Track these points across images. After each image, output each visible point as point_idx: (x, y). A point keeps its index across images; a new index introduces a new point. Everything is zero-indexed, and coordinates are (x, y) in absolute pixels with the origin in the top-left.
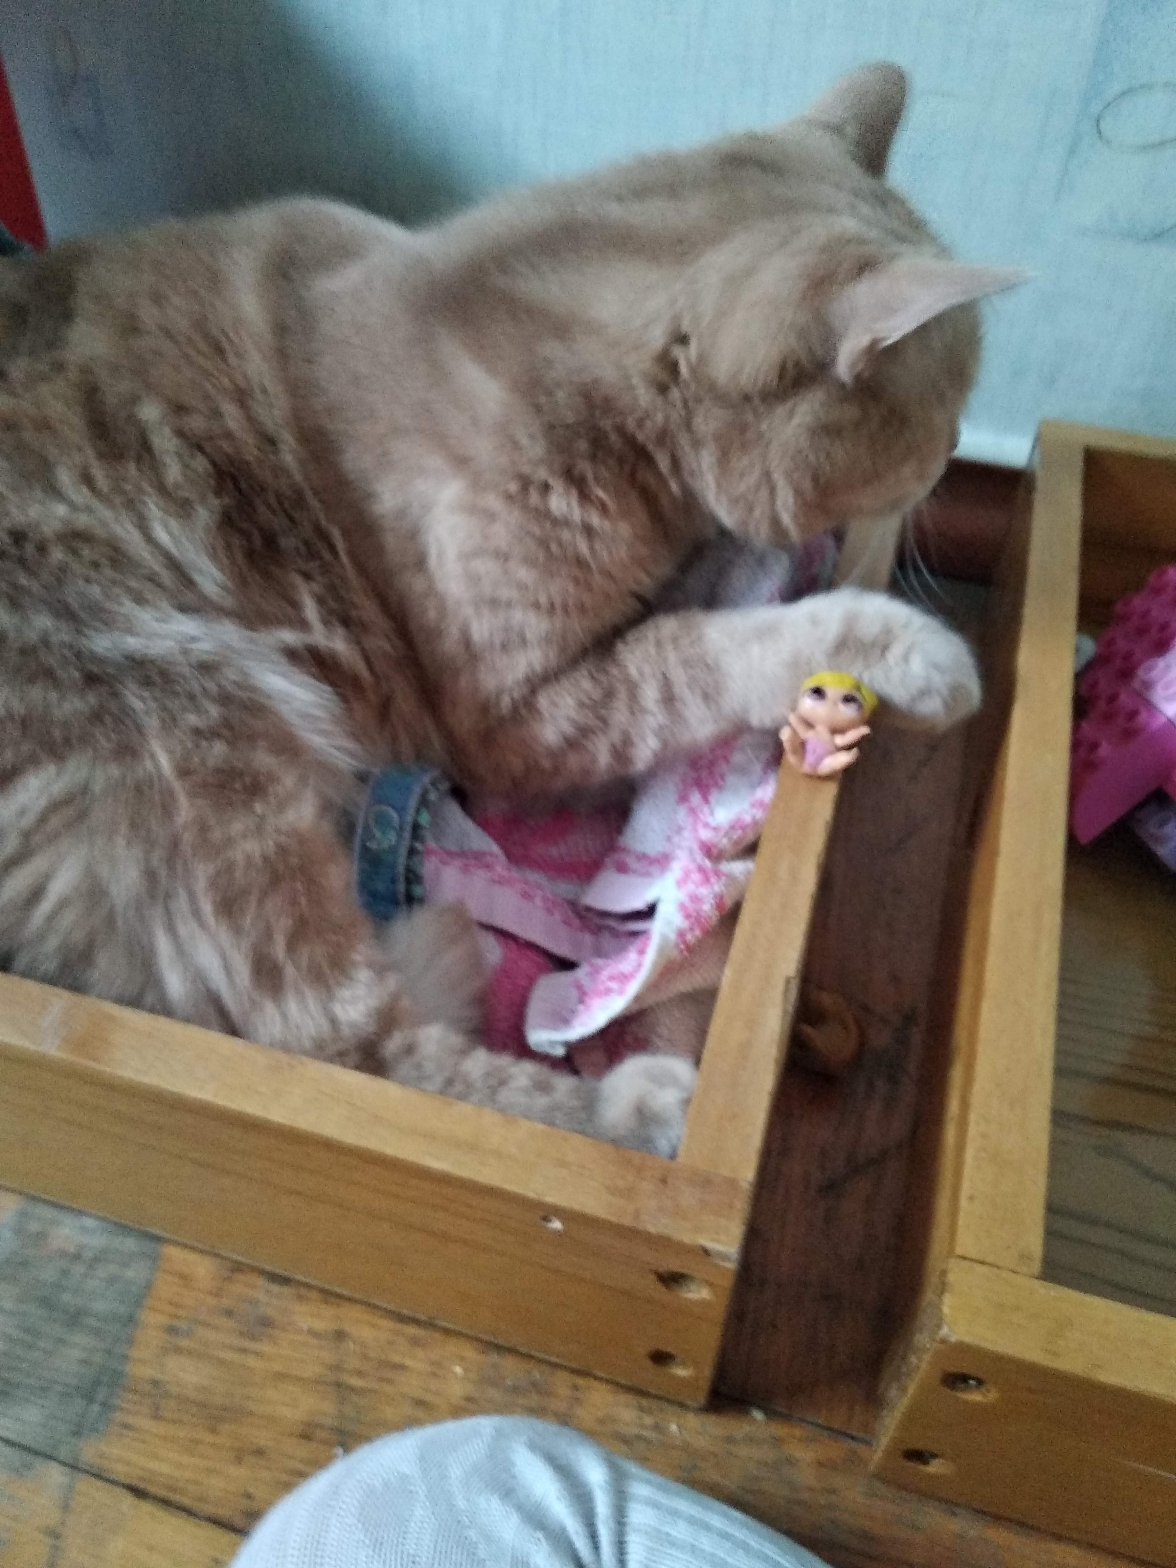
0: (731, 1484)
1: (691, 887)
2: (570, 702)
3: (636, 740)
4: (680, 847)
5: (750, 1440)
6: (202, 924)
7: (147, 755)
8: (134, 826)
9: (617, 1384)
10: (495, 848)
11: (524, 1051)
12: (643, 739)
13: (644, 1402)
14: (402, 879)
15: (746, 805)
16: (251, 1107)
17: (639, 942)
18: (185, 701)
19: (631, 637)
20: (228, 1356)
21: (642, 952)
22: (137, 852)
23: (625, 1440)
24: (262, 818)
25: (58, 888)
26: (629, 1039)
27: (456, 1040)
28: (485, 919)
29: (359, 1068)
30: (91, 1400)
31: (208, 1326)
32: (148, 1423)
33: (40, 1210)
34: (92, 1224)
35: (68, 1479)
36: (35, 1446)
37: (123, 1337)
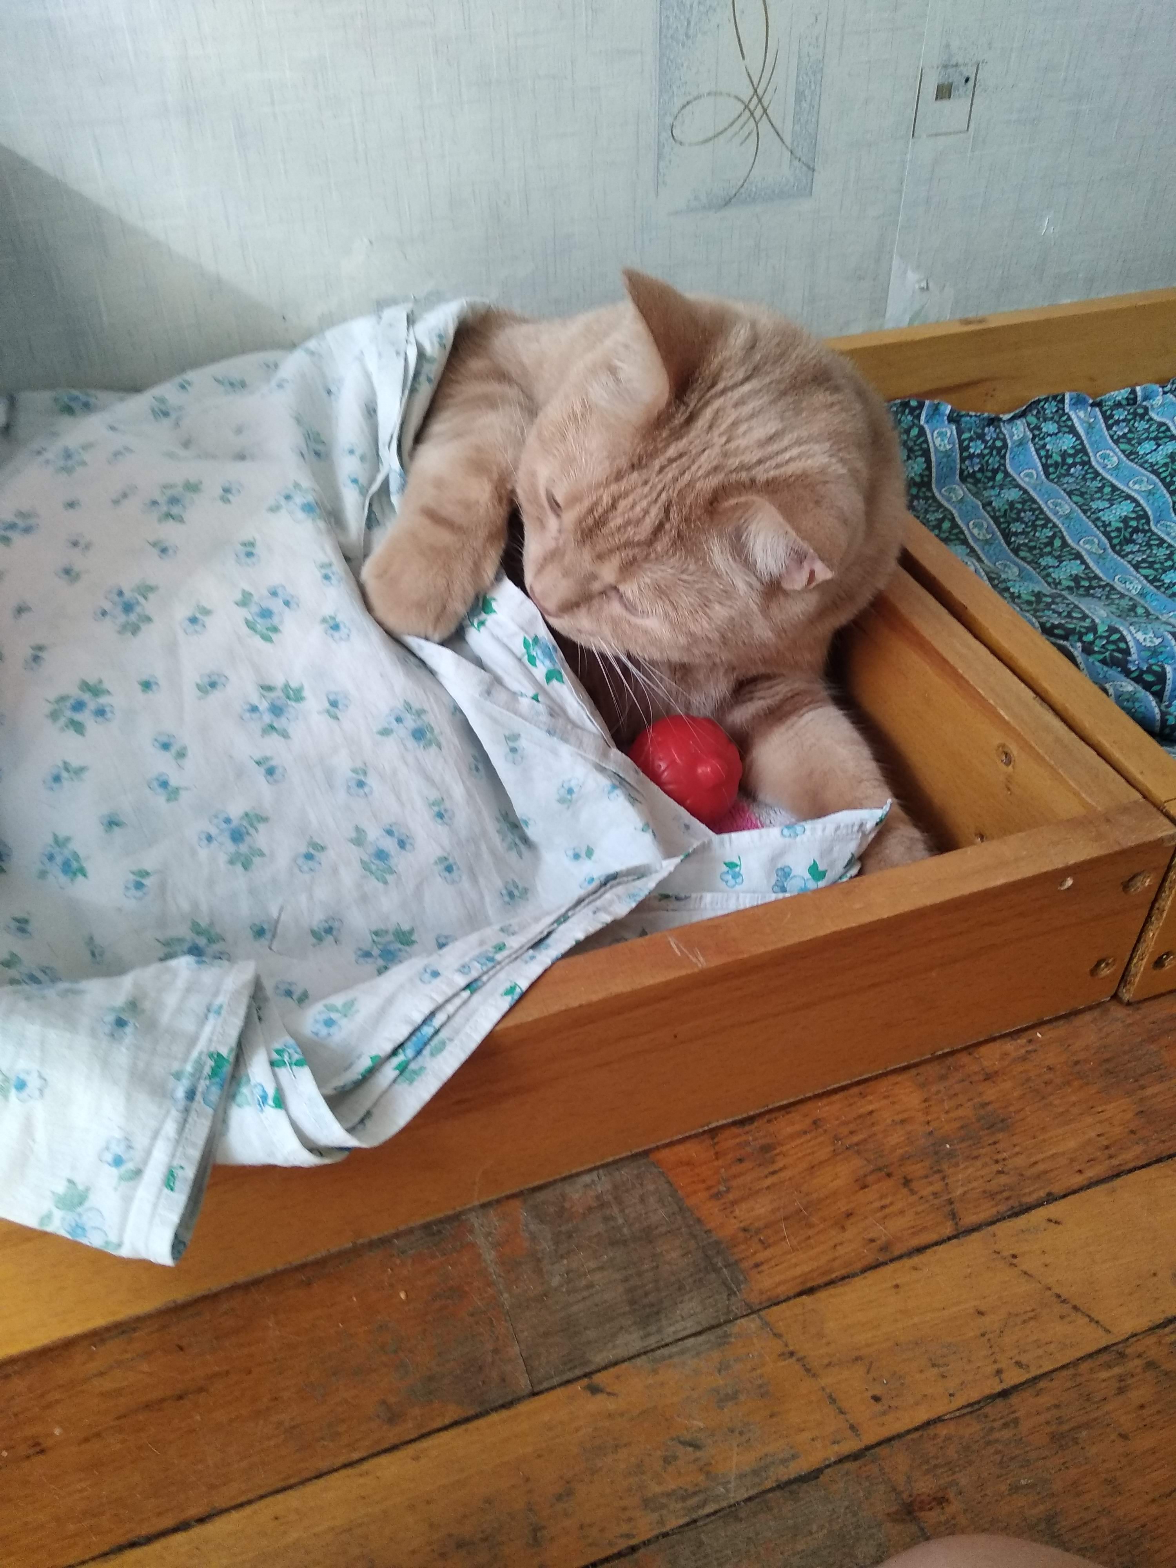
30: (717, 1270)
31: (734, 1177)
32: (768, 1253)
33: (541, 1196)
34: (587, 1179)
35: (758, 1321)
36: (714, 1322)
37: (691, 1223)
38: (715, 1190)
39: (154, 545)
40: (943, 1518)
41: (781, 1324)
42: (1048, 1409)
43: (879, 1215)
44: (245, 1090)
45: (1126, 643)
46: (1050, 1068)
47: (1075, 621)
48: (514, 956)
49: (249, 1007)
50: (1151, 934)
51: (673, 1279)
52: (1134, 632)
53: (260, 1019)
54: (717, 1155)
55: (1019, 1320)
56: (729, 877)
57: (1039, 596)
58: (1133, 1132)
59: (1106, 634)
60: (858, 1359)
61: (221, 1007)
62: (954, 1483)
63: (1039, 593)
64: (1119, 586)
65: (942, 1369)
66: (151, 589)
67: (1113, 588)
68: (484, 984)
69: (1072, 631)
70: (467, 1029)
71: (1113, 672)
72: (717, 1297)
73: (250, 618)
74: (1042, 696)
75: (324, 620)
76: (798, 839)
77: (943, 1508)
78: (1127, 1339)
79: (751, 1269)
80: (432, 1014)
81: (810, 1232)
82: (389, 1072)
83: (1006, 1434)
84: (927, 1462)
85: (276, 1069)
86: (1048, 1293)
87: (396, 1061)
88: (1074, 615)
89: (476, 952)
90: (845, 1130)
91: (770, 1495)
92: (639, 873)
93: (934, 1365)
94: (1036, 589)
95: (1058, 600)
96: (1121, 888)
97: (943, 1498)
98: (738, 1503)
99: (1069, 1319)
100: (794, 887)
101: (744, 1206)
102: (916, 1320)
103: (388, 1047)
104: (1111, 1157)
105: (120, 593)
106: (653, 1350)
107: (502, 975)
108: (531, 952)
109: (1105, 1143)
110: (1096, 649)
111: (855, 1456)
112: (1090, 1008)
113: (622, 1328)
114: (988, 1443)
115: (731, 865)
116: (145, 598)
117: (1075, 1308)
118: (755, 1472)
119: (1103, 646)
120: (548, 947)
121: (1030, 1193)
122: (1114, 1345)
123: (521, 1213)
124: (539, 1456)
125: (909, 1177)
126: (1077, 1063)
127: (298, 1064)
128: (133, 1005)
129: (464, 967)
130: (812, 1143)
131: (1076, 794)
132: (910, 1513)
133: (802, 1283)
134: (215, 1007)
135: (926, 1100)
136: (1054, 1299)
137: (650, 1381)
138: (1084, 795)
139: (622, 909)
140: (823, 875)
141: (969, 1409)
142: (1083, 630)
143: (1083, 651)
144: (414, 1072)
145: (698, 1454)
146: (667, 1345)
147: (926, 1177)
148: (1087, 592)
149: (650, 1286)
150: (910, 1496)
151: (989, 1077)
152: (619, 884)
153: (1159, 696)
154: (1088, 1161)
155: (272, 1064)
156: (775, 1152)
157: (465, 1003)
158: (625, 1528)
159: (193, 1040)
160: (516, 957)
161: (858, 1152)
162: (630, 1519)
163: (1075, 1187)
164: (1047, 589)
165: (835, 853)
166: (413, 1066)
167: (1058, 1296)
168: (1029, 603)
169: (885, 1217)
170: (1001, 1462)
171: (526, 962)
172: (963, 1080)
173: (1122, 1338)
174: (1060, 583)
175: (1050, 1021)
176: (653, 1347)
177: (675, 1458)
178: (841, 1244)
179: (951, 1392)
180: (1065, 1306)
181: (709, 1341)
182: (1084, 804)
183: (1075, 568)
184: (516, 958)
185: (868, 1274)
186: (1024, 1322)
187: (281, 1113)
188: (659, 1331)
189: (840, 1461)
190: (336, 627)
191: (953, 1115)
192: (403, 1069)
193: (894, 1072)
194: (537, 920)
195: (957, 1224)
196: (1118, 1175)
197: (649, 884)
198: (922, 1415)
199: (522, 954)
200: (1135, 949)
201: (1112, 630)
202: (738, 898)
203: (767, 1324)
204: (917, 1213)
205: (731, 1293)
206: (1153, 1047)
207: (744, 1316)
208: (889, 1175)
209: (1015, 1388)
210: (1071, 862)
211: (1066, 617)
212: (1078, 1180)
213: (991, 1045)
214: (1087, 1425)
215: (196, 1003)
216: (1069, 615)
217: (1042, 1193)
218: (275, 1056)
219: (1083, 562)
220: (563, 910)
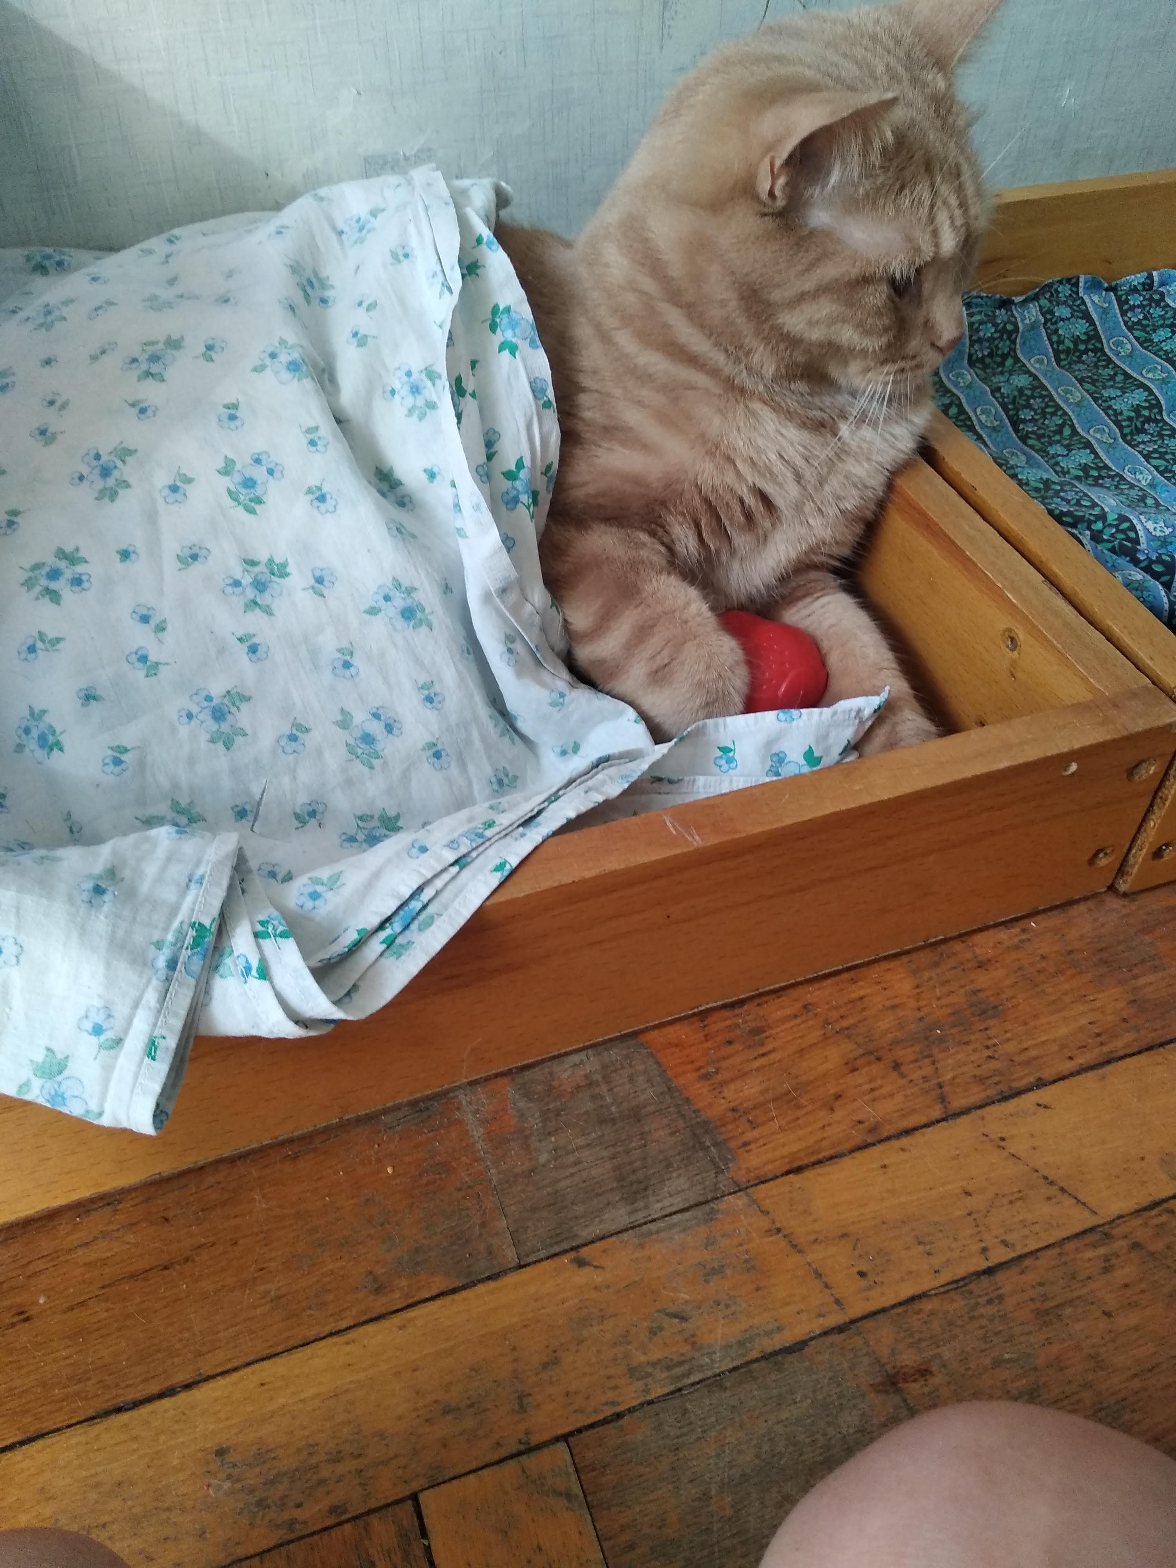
20: (759, 1063)
30: (706, 1149)
31: (724, 1058)
32: (756, 1133)
33: (528, 1075)
34: (576, 1058)
35: (745, 1200)
36: (702, 1199)
37: (680, 1102)
38: (703, 1071)
39: (133, 405)
40: (926, 1390)
41: (768, 1201)
42: (1033, 1287)
43: (867, 1097)
44: (228, 961)
45: (1136, 533)
46: (1043, 957)
47: (1084, 509)
48: (504, 833)
49: (232, 878)
50: (1152, 824)
51: (661, 1157)
52: (1144, 520)
53: (243, 891)
54: (707, 1038)
55: (1005, 1201)
56: (723, 762)
57: (1047, 483)
58: (1124, 1020)
59: (1115, 523)
60: (845, 1235)
61: (202, 877)
62: (939, 1356)
63: (1048, 480)
64: (1128, 476)
65: (928, 1247)
66: (130, 452)
67: (1122, 478)
68: (473, 860)
69: (1081, 519)
70: (456, 904)
71: (1122, 561)
72: (704, 1175)
73: (233, 489)
74: (1051, 580)
75: (309, 491)
76: (794, 723)
77: (926, 1380)
78: (1114, 1220)
79: (740, 1147)
80: (420, 889)
81: (799, 1113)
82: (376, 946)
83: (990, 1310)
84: (911, 1336)
85: (261, 940)
86: (1036, 1174)
87: (383, 935)
88: (1083, 503)
89: (466, 828)
90: (835, 1015)
91: (755, 1365)
92: (630, 756)
93: (919, 1243)
94: (1045, 476)
95: (1067, 488)
96: (1125, 776)
97: (926, 1370)
98: (723, 1373)
99: (1054, 1200)
100: (788, 771)
101: (732, 1087)
102: (903, 1199)
103: (376, 921)
104: (1102, 1044)
105: (98, 457)
106: (640, 1225)
107: (491, 852)
108: (521, 829)
109: (1097, 1031)
110: (1105, 537)
111: (840, 1329)
112: (1086, 899)
113: (609, 1204)
114: (972, 1318)
115: (725, 750)
116: (124, 462)
117: (1063, 1190)
118: (741, 1344)
119: (1112, 535)
120: (539, 825)
121: (1022, 1077)
122: (1099, 1226)
123: (509, 1090)
124: (526, 1326)
125: (899, 1061)
126: (1070, 952)
127: (283, 935)
128: (112, 873)
129: (452, 842)
130: (803, 1026)
131: (1084, 679)
132: (893, 1384)
133: (789, 1163)
134: (196, 877)
135: (918, 987)
136: (1042, 1181)
137: (637, 1255)
138: (1091, 680)
139: (614, 790)
140: (819, 759)
141: (955, 1285)
142: (1092, 518)
143: (1092, 539)
144: (402, 946)
145: (684, 1325)
146: (654, 1220)
147: (916, 1061)
148: (1096, 482)
149: (638, 1164)
150: (894, 1368)
151: (982, 965)
152: (611, 766)
153: (1167, 586)
154: (1080, 1048)
155: (256, 935)
156: (764, 1035)
157: (454, 878)
158: (610, 1395)
159: (174, 911)
160: (506, 833)
161: (849, 1037)
162: (615, 1388)
163: (1065, 1073)
164: (1055, 478)
165: (831, 740)
166: (400, 940)
167: (1046, 1178)
168: (1037, 490)
169: (874, 1100)
170: (985, 1337)
171: (516, 839)
172: (955, 968)
173: (1109, 1219)
174: (1068, 472)
175: (1044, 911)
176: (640, 1222)
177: (661, 1329)
178: (830, 1125)
179: (936, 1268)
180: (1054, 1187)
181: (696, 1218)
182: (1091, 688)
183: (1084, 457)
184: (506, 835)
185: (857, 1155)
186: (1011, 1202)
187: (266, 984)
188: (646, 1207)
189: (826, 1333)
190: (322, 498)
191: (944, 1001)
192: (390, 943)
193: (886, 958)
194: (527, 799)
195: (945, 1107)
196: (1109, 1062)
197: (643, 765)
198: (907, 1290)
199: (511, 832)
200: (1134, 839)
201: (1122, 518)
202: (731, 781)
203: (754, 1201)
204: (906, 1096)
205: (719, 1172)
206: (1148, 938)
207: (730, 1194)
208: (879, 1059)
209: (1001, 1266)
210: (1077, 746)
211: (1075, 505)
212: (1068, 1066)
213: (986, 933)
214: (1071, 1302)
215: (177, 872)
216: (1078, 503)
217: (1032, 1079)
218: (259, 928)
219: (1093, 451)
220: (554, 789)
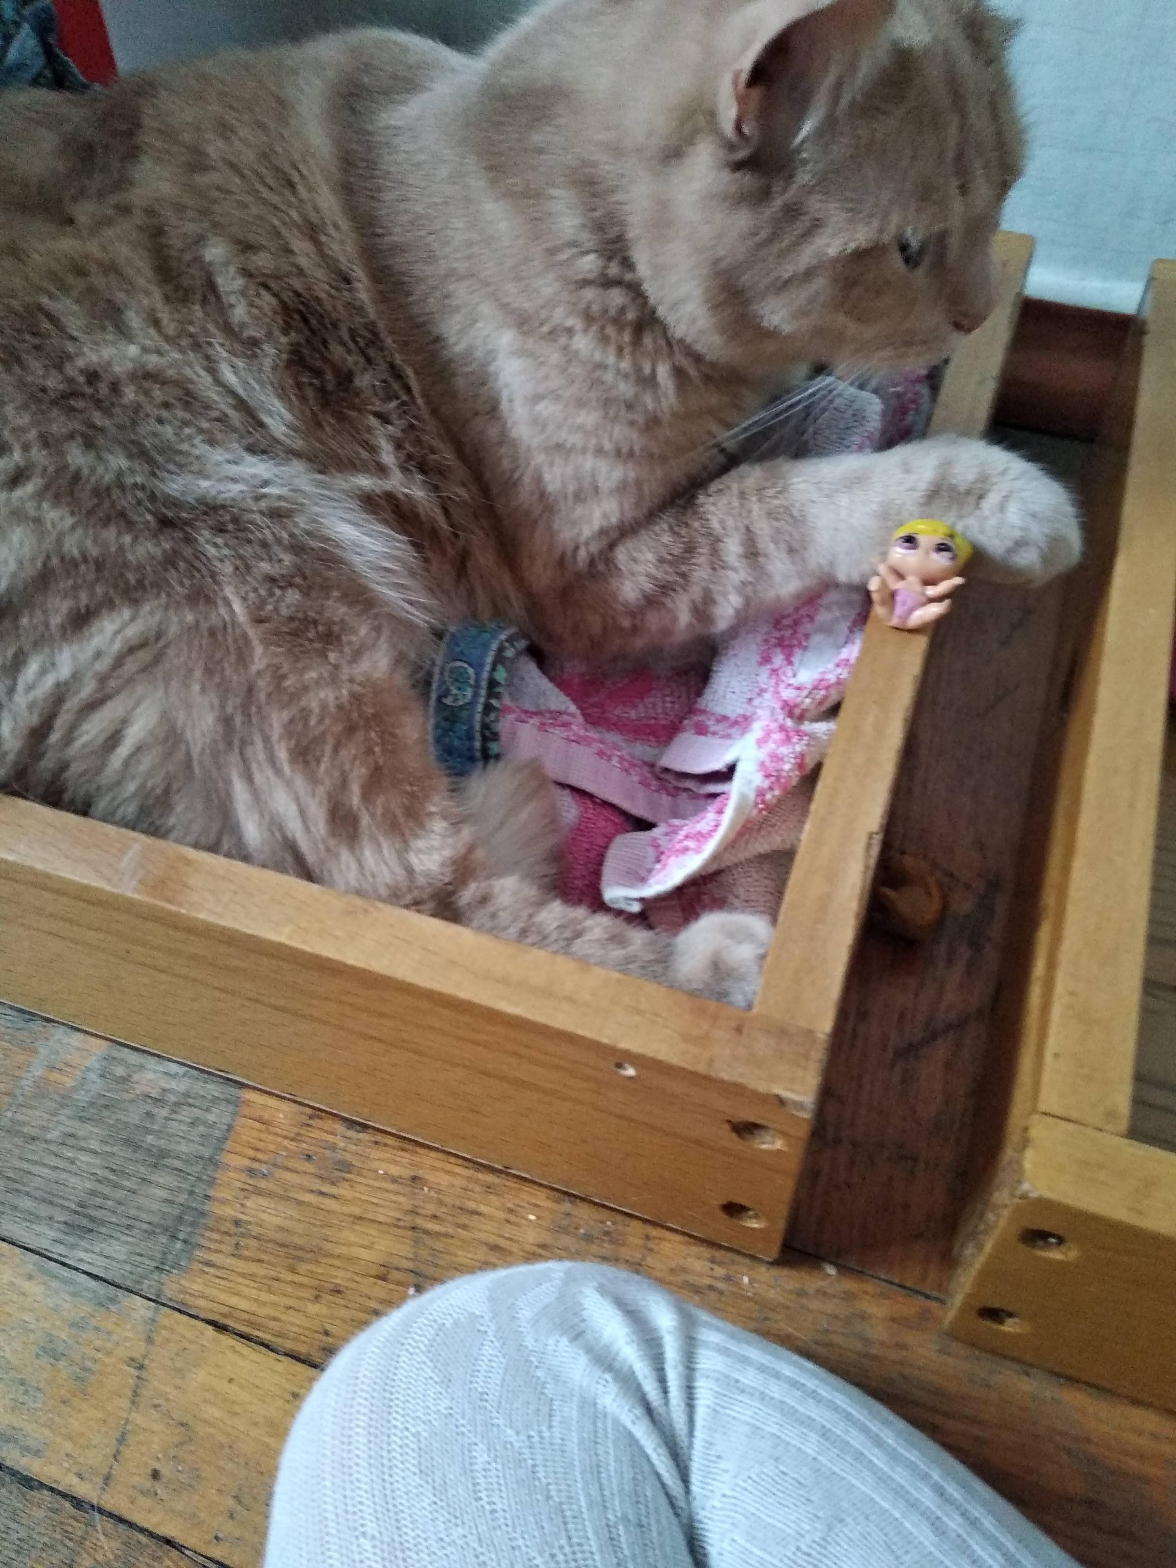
0: (803, 1336)
1: (771, 746)
2: (650, 556)
3: (719, 598)
4: (760, 707)
5: (822, 1293)
6: (279, 772)
7: (220, 602)
8: (208, 672)
9: (690, 1236)
10: (573, 708)
11: (599, 905)
12: (725, 595)
13: (719, 1254)
14: (478, 736)
15: (831, 666)
16: (327, 950)
17: (717, 802)
18: (257, 548)
19: (713, 487)
20: (308, 1198)
21: (720, 812)
22: (213, 698)
23: (697, 1290)
24: (336, 667)
25: (134, 734)
26: (706, 898)
27: (531, 891)
28: (561, 779)
29: (435, 915)
30: (174, 1237)
31: (286, 1168)
32: (230, 1261)
33: (125, 1054)
35: (150, 1312)
36: (119, 1280)
37: (205, 1178)
41: (164, 1332)
51: (134, 1213)
60: (185, 1426)
65: (238, 1508)
72: (145, 1260)
79: (201, 1262)
81: (285, 1276)
93: (236, 1497)
111: (79, 1504)
123: (97, 1054)
130: (391, 1196)
133: (223, 1314)
137: (18, 1281)
146: (63, 1264)
149: (111, 1203)
156: (348, 1176)
176: (54, 1256)
178: (299, 1311)
181: (96, 1292)
188: (73, 1247)
203: (154, 1322)
205: (160, 1269)
207: (145, 1297)
